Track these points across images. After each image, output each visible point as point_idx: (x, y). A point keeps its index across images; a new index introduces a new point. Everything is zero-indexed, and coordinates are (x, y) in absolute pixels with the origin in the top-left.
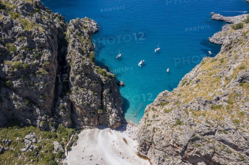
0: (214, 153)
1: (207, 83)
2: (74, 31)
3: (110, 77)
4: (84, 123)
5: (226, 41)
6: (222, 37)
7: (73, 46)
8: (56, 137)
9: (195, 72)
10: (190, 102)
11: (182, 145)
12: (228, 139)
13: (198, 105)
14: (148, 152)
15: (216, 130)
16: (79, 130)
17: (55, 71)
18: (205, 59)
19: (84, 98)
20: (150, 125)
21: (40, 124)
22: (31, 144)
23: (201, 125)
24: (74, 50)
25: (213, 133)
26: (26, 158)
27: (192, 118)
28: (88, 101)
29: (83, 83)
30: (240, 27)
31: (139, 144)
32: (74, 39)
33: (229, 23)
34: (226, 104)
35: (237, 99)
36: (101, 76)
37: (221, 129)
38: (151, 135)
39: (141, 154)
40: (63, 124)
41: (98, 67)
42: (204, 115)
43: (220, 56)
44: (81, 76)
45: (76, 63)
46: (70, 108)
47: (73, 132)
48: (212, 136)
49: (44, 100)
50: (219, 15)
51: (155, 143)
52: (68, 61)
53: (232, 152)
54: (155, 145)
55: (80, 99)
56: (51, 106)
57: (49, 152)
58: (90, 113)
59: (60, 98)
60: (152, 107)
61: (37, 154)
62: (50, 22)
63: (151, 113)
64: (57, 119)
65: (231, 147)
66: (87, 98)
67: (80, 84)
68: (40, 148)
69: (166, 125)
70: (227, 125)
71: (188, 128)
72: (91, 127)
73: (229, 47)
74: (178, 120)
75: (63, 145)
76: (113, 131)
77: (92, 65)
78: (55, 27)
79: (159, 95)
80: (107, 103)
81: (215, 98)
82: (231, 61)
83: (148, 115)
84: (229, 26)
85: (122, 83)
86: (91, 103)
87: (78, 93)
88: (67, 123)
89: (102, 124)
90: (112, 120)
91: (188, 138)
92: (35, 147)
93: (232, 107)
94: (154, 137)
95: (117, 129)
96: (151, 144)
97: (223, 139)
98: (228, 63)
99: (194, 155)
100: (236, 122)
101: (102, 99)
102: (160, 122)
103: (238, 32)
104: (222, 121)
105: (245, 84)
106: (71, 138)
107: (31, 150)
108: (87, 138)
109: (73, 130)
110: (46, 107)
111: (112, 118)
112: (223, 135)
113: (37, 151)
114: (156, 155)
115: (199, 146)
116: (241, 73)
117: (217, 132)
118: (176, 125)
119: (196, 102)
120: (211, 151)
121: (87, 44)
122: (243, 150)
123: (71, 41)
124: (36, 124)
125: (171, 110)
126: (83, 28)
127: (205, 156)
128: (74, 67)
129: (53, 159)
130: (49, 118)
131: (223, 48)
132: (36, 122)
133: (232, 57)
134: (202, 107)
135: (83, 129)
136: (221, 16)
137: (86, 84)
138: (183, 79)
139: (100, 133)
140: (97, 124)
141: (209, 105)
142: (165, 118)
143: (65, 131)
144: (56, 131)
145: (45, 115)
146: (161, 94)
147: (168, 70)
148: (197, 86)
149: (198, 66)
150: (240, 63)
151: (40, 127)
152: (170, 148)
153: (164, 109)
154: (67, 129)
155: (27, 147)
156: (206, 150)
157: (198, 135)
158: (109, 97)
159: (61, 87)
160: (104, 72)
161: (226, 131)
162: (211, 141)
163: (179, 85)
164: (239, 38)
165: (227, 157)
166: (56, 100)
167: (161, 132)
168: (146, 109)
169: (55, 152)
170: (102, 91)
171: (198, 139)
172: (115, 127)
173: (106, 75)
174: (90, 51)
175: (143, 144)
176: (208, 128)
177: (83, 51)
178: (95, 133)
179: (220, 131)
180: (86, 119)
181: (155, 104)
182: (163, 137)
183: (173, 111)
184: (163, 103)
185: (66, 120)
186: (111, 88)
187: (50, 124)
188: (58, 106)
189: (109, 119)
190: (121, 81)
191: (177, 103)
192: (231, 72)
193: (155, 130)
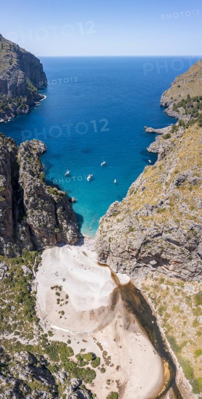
0: (162, 251)
1: (152, 189)
2: (24, 153)
3: (62, 195)
4: (44, 244)
5: (161, 150)
6: (157, 147)
7: (24, 168)
8: (23, 261)
9: (140, 180)
10: (139, 209)
11: (136, 249)
12: (172, 237)
13: (146, 211)
14: (107, 260)
15: (163, 231)
16: (41, 251)
17: (10, 196)
18: (147, 167)
19: (39, 220)
20: (105, 236)
21: (6, 252)
22: (5, 272)
23: (151, 229)
24: (26, 173)
25: (161, 235)
26: (4, 285)
27: (143, 224)
28: (44, 222)
29: (37, 204)
30: (168, 137)
31: (97, 255)
32: (24, 161)
33: (160, 134)
34: (169, 206)
35: (176, 201)
36: (53, 196)
37: (167, 229)
38: (108, 245)
39: (101, 263)
40: (26, 248)
41: (49, 186)
42: (152, 219)
43: (158, 163)
44: (34, 198)
45: (28, 185)
46: (28, 232)
47: (35, 254)
48: (160, 237)
49: (5, 227)
50: (151, 128)
51: (112, 251)
52: (21, 185)
53: (175, 248)
54: (112, 253)
55: (36, 221)
56: (12, 232)
57: (20, 276)
58: (48, 233)
59: (18, 223)
60: (105, 219)
61: (12, 279)
62: (4, 147)
63: (105, 225)
64: (20, 245)
65: (175, 244)
66: (43, 218)
67: (34, 206)
68: (12, 274)
69: (121, 234)
70: (171, 225)
71: (140, 233)
72: (51, 246)
73: (164, 155)
74: (131, 227)
75: (30, 268)
76: (72, 247)
77: (43, 186)
78: (8, 151)
79: (110, 207)
80: (62, 221)
81: (159, 202)
82: (167, 167)
83: (102, 227)
84: (160, 137)
85: (73, 199)
86: (47, 223)
87: (34, 216)
88: (28, 246)
89: (61, 242)
90: (70, 237)
91: (141, 242)
92: (8, 274)
93: (174, 209)
94: (111, 246)
95: (76, 244)
96: (109, 253)
97: (168, 238)
98: (165, 169)
99: (146, 256)
100: (177, 221)
101: (56, 218)
102: (115, 232)
103: (167, 141)
104: (167, 223)
105: (180, 186)
106: (36, 260)
107: (6, 278)
108: (49, 257)
109: (36, 252)
110: (8, 234)
111: (69, 234)
112: (168, 235)
113: (11, 277)
114: (115, 261)
115: (150, 247)
116: (177, 177)
117: (163, 233)
118: (129, 232)
119: (145, 208)
120: (160, 250)
121: (36, 165)
122: (183, 245)
123: (22, 164)
124: (3, 253)
125: (123, 219)
126: (32, 150)
127: (155, 255)
128: (26, 190)
129: (26, 281)
130: (13, 245)
131: (159, 156)
132: (3, 251)
133: (167, 164)
134: (150, 212)
135: (44, 249)
136: (153, 129)
137: (40, 206)
138: (130, 188)
139: (61, 250)
140: (55, 243)
141: (155, 210)
142: (118, 227)
143: (29, 254)
144: (21, 256)
145: (9, 243)
146: (112, 205)
147: (115, 181)
148: (144, 193)
149: (141, 174)
150: (174, 168)
151: (7, 255)
152: (126, 253)
153: (116, 219)
154: (30, 252)
155: (2, 275)
156: (155, 250)
157: (148, 238)
158: (63, 215)
159: (17, 212)
160: (55, 191)
161: (170, 231)
162: (159, 241)
163: (128, 194)
164: (169, 146)
165: (172, 253)
166: (15, 226)
167: (117, 241)
168: (100, 222)
169: (25, 275)
170: (56, 210)
171: (148, 241)
172: (73, 243)
173: (57, 194)
174: (40, 172)
175: (102, 254)
176: (156, 230)
177: (33, 173)
178: (55, 252)
179: (166, 231)
180: (45, 240)
181: (108, 215)
182: (118, 245)
183: (125, 220)
184: (115, 213)
185: (28, 244)
186: (63, 206)
187: (15, 250)
188: (18, 231)
189: (66, 236)
190: (73, 198)
191: (128, 211)
192: (169, 177)
193: (111, 240)
